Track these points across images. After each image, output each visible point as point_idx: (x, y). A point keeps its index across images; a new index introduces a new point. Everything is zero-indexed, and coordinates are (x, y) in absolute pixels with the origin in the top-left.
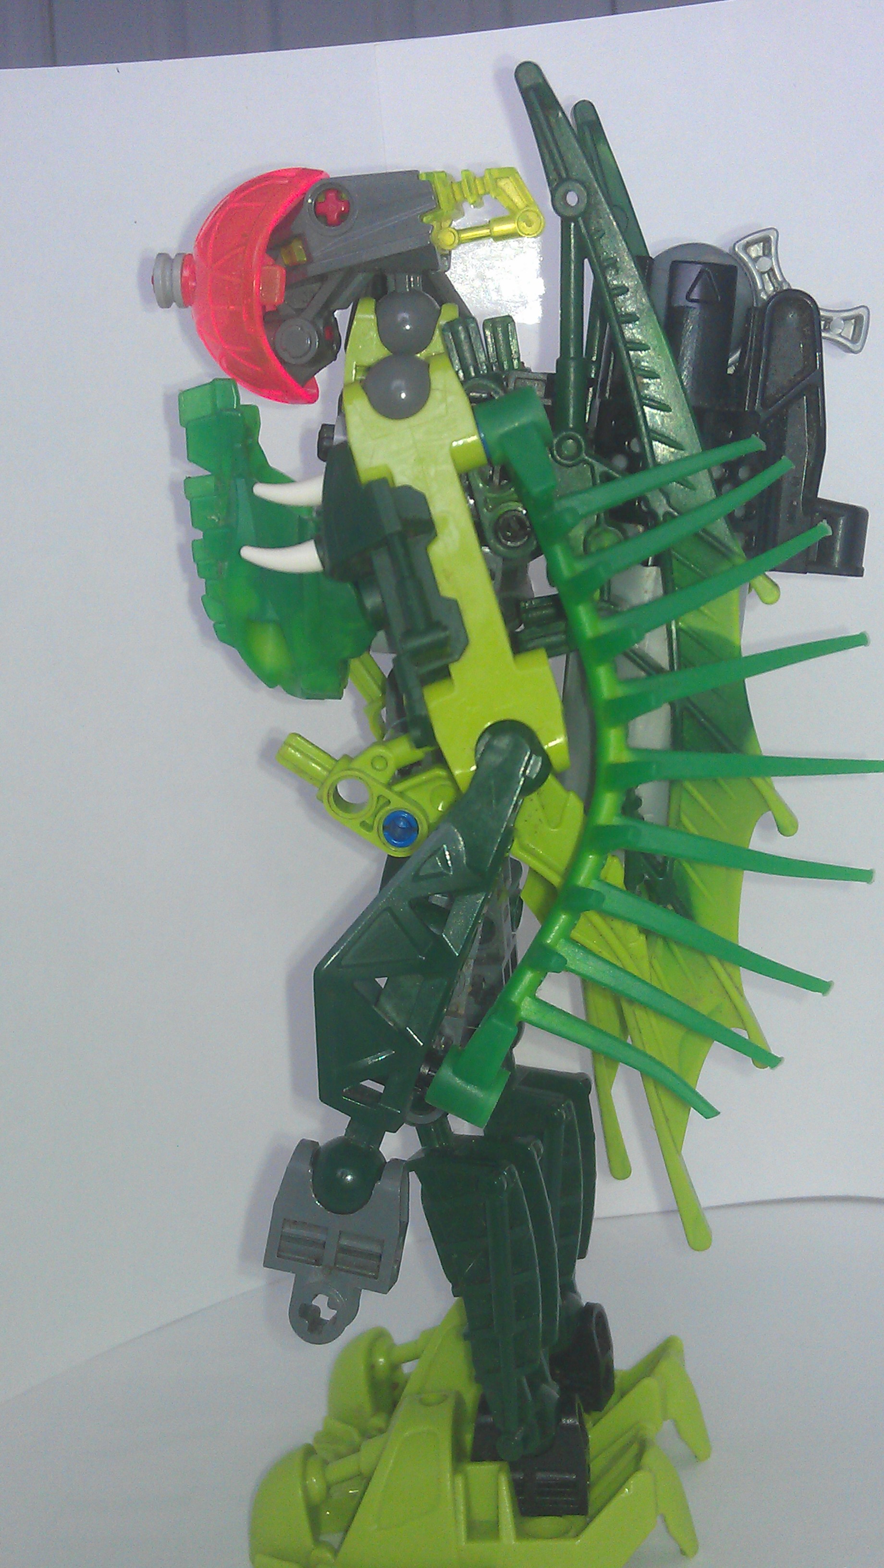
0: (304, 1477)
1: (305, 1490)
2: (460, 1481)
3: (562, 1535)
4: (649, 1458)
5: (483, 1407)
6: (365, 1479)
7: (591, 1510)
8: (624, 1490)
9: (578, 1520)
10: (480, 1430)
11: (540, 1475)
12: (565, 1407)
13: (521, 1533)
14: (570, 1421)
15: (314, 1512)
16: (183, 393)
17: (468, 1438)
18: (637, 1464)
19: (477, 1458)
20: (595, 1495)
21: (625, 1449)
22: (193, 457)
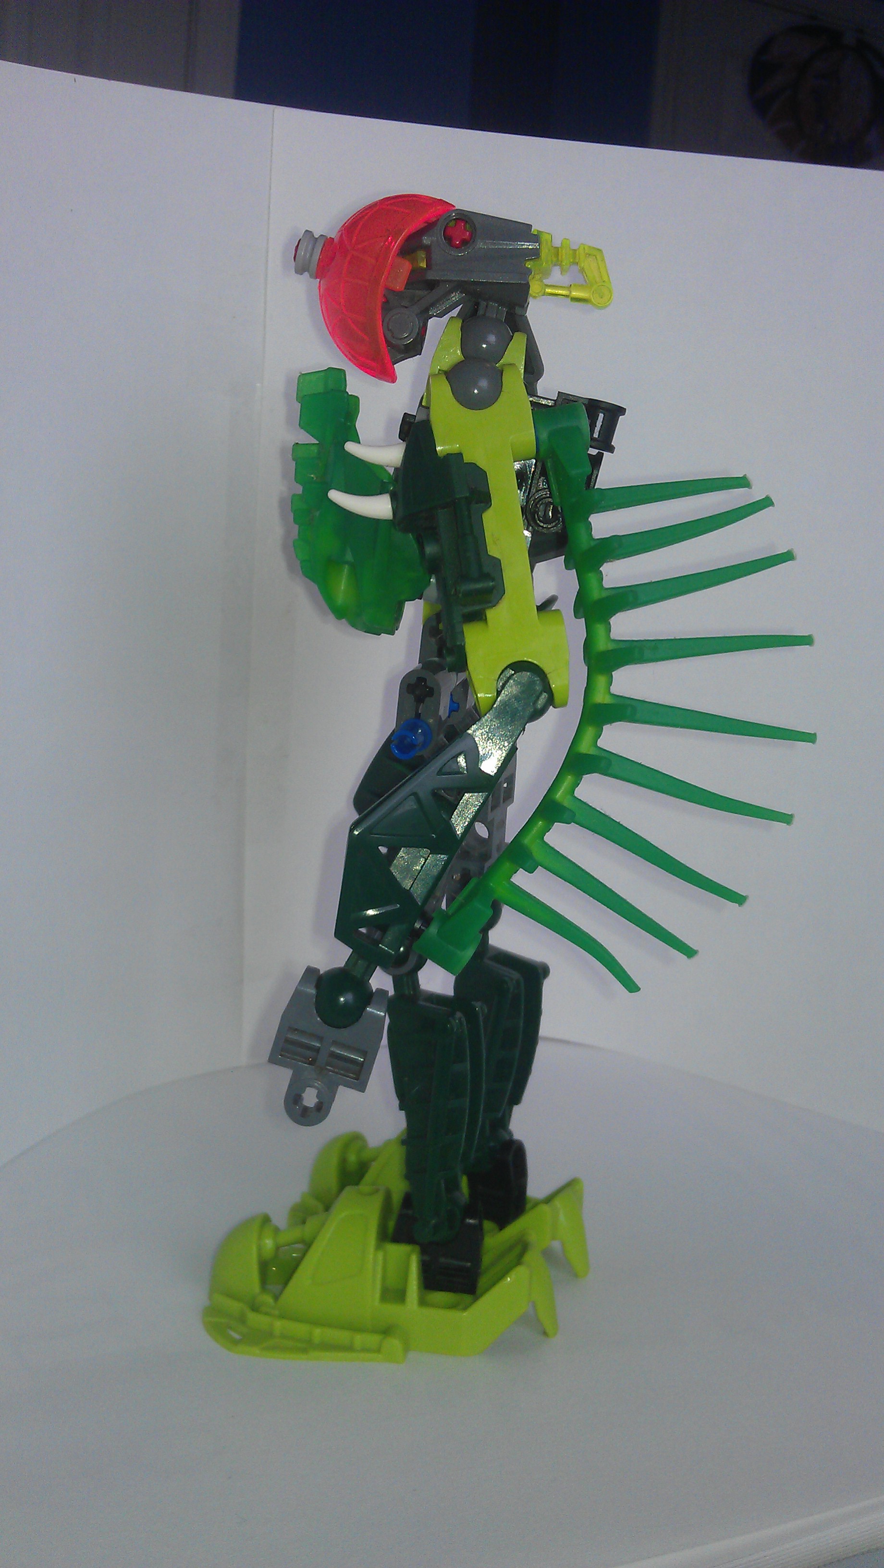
0: (260, 1238)
1: (260, 1249)
2: (380, 1255)
3: (453, 1307)
4: (528, 1257)
5: (407, 1201)
6: (307, 1245)
7: (479, 1292)
8: (507, 1278)
9: (467, 1298)
10: (401, 1217)
11: (442, 1260)
12: (470, 1210)
13: (422, 1302)
14: (471, 1221)
15: (264, 1267)
16: (302, 375)
17: (391, 1224)
18: (519, 1261)
19: (397, 1238)
20: (482, 1282)
21: (511, 1248)
22: (304, 425)
